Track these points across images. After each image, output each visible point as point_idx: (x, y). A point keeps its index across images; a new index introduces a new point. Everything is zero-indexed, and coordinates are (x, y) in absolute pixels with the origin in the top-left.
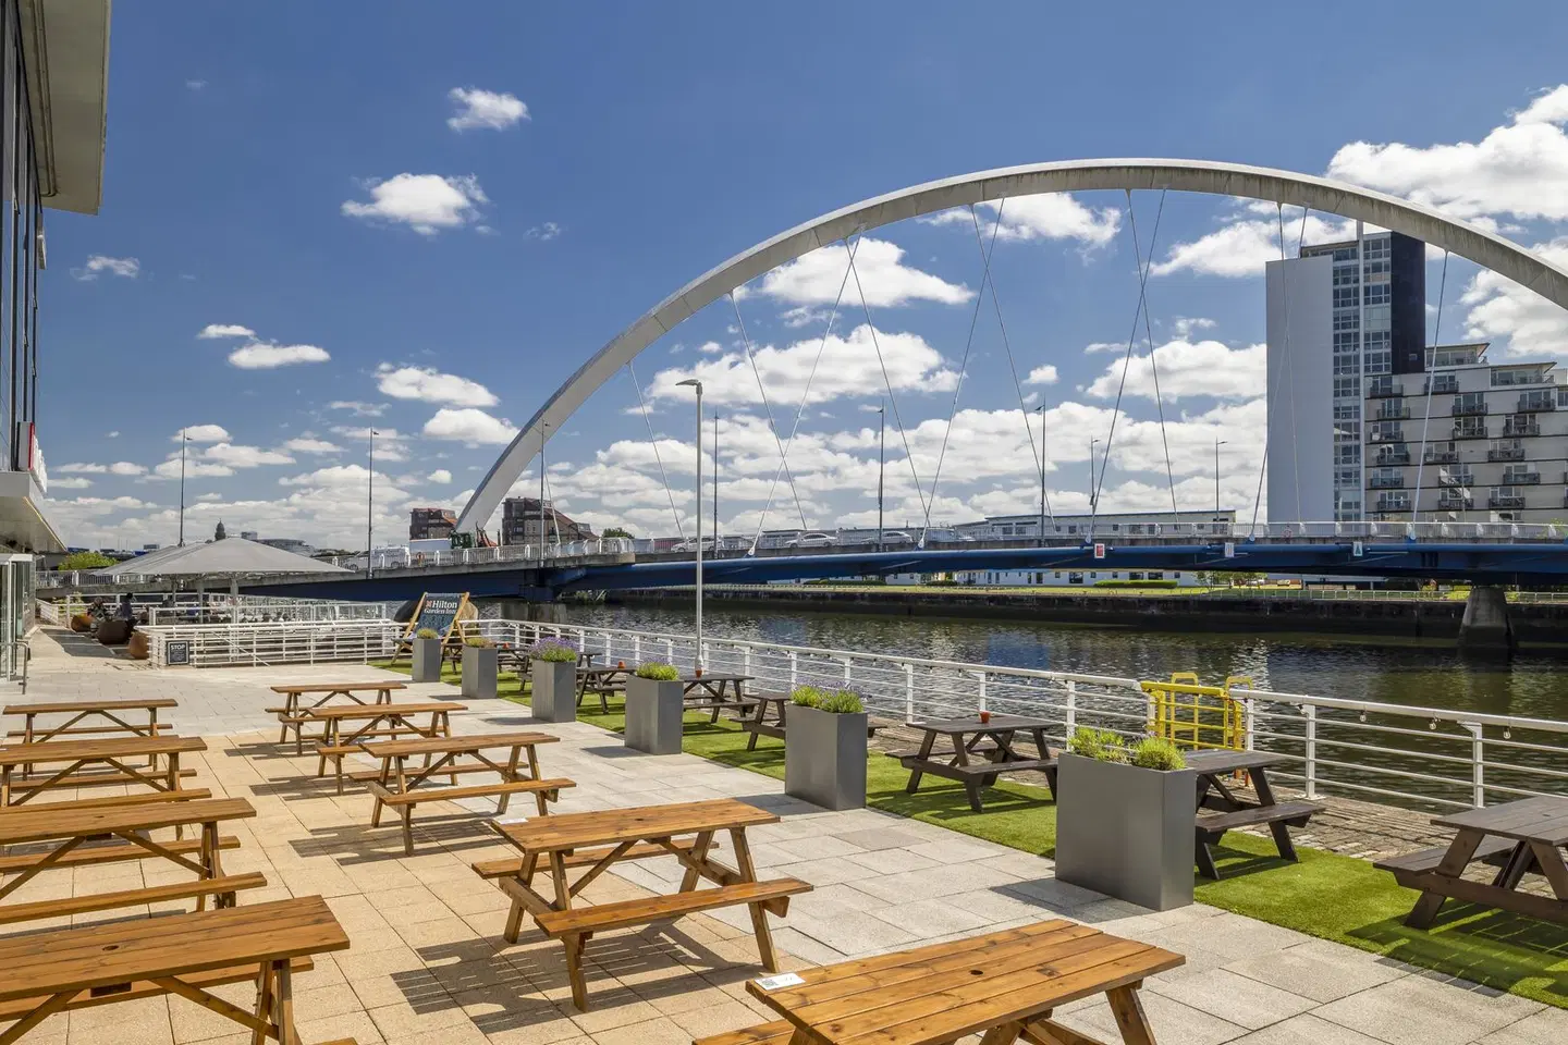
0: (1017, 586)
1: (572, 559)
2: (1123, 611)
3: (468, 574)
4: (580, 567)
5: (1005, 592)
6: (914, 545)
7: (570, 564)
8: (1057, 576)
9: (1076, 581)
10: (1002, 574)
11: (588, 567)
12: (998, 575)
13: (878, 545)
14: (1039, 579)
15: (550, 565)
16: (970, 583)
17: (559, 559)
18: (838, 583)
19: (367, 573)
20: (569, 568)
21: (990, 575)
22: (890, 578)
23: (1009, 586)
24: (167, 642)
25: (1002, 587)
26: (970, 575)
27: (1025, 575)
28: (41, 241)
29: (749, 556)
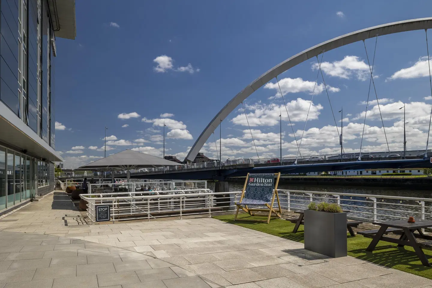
0: (353, 176)
1: (232, 166)
2: (396, 183)
3: (196, 172)
4: (235, 169)
5: (349, 177)
6: (357, 159)
7: (231, 168)
8: (367, 172)
9: (374, 173)
10: (348, 171)
11: (238, 169)
12: (346, 172)
13: (341, 160)
14: (361, 173)
15: (223, 168)
16: (335, 175)
17: (227, 166)
18: (294, 175)
19: (163, 172)
20: (230, 169)
21: (343, 172)
22: (307, 174)
23: (351, 176)
24: (96, 206)
25: (348, 176)
26: (335, 172)
27: (356, 171)
28: (52, 41)
29: (295, 164)
